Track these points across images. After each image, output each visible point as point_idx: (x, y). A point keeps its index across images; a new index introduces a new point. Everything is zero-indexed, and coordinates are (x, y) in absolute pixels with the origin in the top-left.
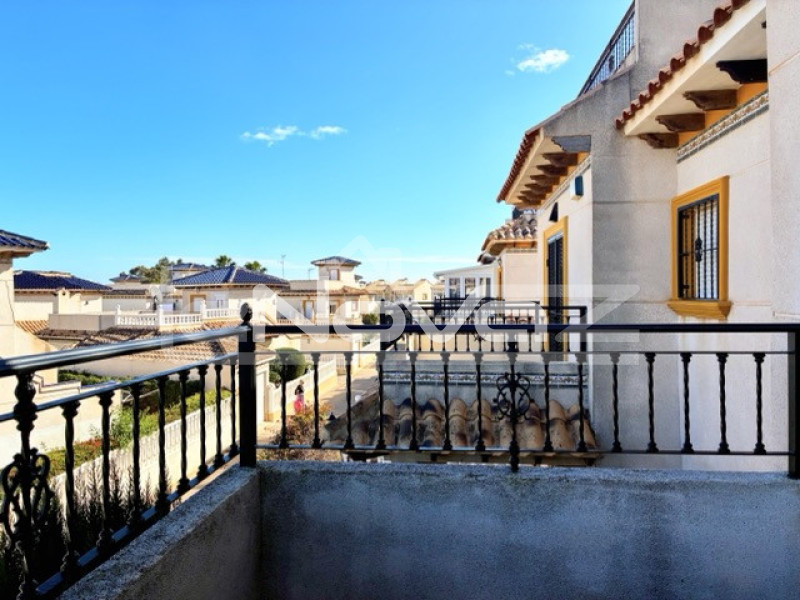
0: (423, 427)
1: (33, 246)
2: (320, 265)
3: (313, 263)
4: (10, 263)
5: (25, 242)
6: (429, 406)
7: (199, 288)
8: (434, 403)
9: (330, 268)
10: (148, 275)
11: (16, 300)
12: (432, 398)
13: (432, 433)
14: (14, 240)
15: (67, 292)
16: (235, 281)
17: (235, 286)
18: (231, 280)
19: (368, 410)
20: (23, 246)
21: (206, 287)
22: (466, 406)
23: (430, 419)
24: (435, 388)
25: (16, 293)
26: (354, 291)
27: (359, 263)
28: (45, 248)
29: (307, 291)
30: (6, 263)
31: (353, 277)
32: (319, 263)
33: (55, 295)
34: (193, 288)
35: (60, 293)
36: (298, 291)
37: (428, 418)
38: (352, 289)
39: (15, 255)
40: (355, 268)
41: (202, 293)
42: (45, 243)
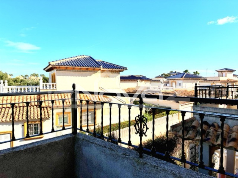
0: (209, 132)
1: (124, 69)
2: (219, 72)
3: (216, 71)
4: (119, 73)
5: (122, 68)
6: (213, 125)
7: (174, 79)
8: (215, 124)
9: (223, 72)
10: (166, 76)
11: (121, 83)
12: (214, 122)
13: (211, 135)
14: (120, 67)
15: (140, 80)
16: (185, 77)
17: (185, 79)
18: (184, 77)
19: (188, 123)
20: (122, 69)
21: (176, 79)
22: (230, 128)
23: (212, 130)
24: (217, 119)
25: (121, 81)
26: (232, 81)
27: (235, 70)
28: (127, 69)
29: (213, 80)
30: (118, 73)
31: (233, 75)
32: (218, 71)
33: (137, 81)
34: (172, 79)
35: (138, 81)
36: (210, 81)
37: (212, 129)
38: (231, 80)
39: (120, 71)
40: (233, 72)
41: (175, 81)
42: (127, 68)
